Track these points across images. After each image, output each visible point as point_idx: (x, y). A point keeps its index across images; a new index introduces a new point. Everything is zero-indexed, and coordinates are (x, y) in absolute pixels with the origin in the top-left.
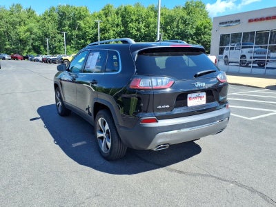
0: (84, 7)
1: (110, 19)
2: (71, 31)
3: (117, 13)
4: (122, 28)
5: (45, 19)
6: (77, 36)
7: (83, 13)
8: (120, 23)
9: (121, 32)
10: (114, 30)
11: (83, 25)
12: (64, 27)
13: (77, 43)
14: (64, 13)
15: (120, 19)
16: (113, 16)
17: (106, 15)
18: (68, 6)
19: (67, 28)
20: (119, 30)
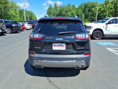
0: (96, 2)
1: (107, 6)
2: (88, 13)
3: (112, 3)
4: (113, 10)
5: (78, 8)
6: (91, 15)
7: (95, 5)
8: (113, 7)
9: (112, 12)
10: (109, 11)
11: (94, 10)
12: (86, 11)
13: (91, 18)
14: (86, 5)
15: (113, 5)
16: (110, 5)
17: (106, 4)
18: (89, 2)
19: (87, 12)
20: (112, 11)
